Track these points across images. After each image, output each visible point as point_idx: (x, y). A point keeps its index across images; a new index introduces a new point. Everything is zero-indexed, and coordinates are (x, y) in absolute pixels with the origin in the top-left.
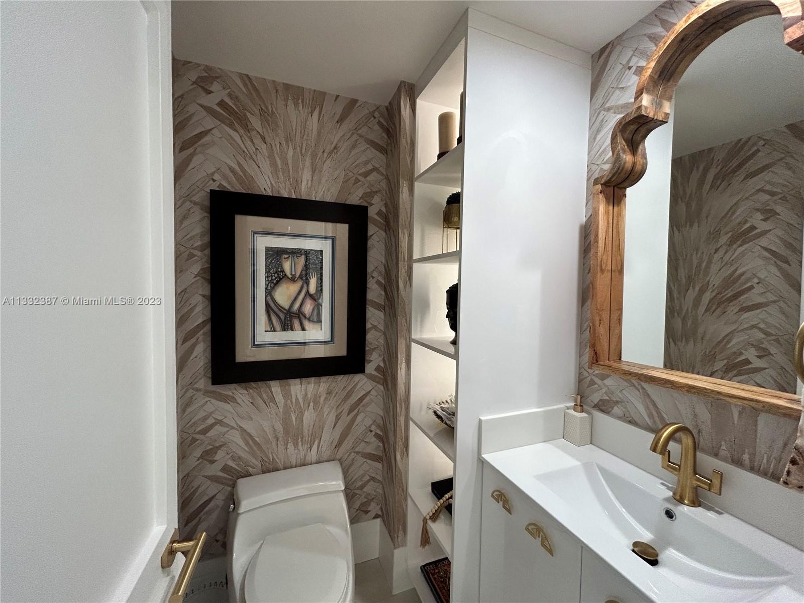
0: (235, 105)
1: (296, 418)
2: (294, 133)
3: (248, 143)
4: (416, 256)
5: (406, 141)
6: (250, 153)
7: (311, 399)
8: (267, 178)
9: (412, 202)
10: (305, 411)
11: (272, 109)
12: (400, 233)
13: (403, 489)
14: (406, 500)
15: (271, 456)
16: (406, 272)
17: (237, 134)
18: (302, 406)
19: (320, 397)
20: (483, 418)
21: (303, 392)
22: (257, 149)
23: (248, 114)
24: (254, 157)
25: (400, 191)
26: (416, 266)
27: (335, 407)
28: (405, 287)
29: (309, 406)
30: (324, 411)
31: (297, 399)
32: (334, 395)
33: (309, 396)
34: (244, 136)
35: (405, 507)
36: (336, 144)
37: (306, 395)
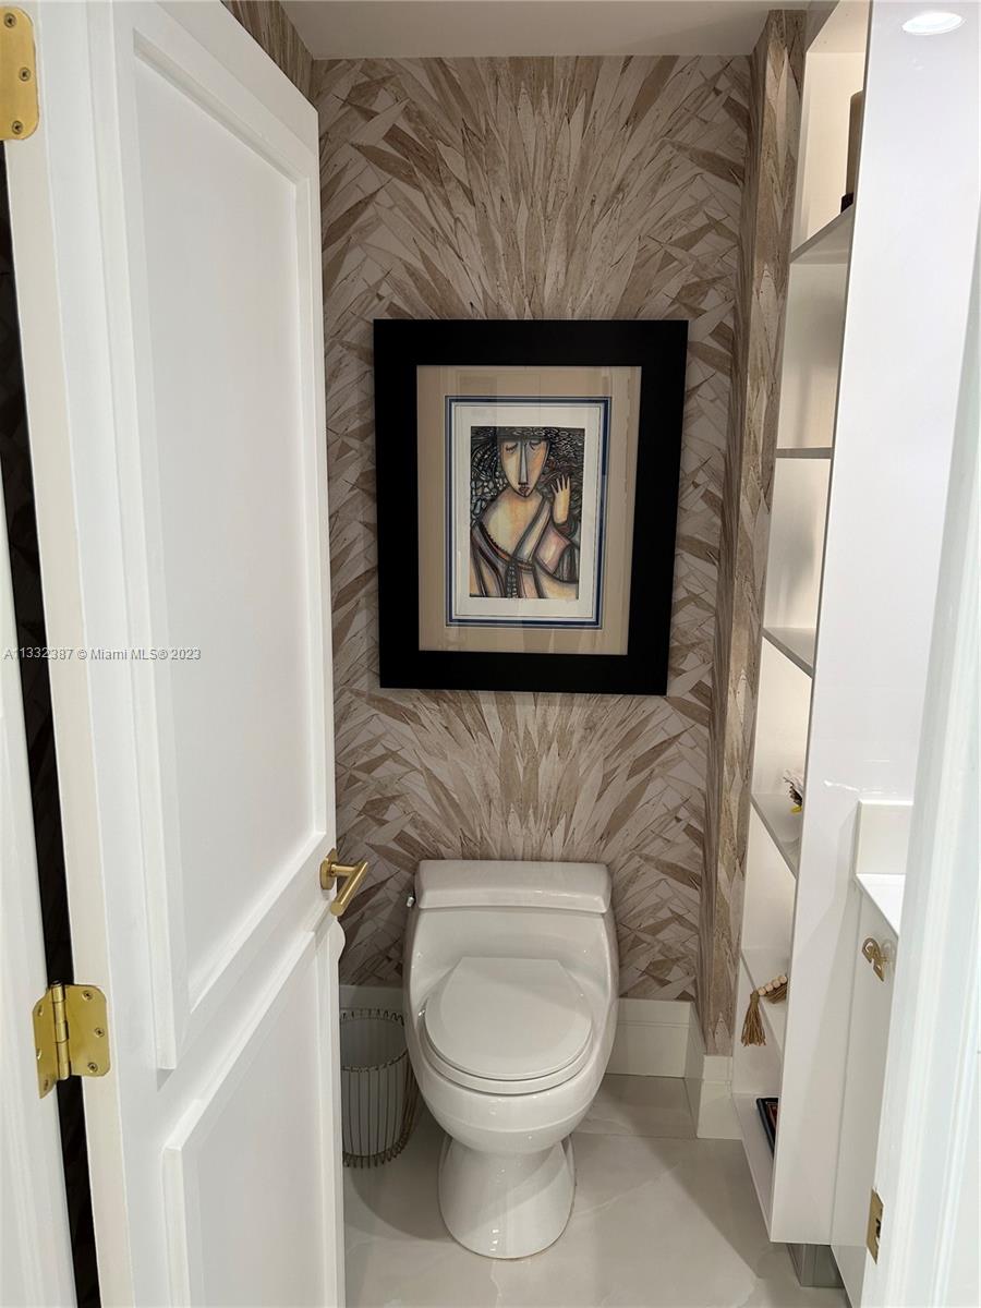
0: (416, 131)
1: (525, 768)
2: (531, 170)
3: (442, 211)
4: (784, 441)
5: (776, 164)
6: (443, 231)
7: (553, 735)
8: (474, 279)
9: (782, 312)
10: (541, 756)
11: (487, 124)
12: (749, 388)
13: (729, 942)
14: (736, 964)
15: (478, 830)
16: (758, 479)
17: (422, 195)
18: (537, 746)
19: (572, 733)
20: (864, 802)
21: (540, 721)
22: (457, 220)
23: (441, 146)
24: (452, 237)
25: (754, 290)
26: (781, 465)
27: (602, 759)
28: (754, 514)
29: (549, 749)
30: (580, 762)
31: (527, 733)
32: (599, 733)
33: (550, 728)
34: (434, 195)
35: (732, 978)
36: (623, 180)
37: (545, 725)
